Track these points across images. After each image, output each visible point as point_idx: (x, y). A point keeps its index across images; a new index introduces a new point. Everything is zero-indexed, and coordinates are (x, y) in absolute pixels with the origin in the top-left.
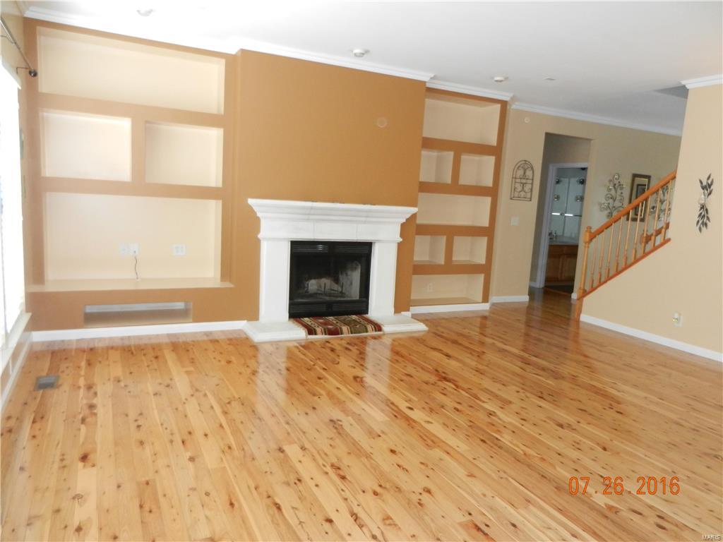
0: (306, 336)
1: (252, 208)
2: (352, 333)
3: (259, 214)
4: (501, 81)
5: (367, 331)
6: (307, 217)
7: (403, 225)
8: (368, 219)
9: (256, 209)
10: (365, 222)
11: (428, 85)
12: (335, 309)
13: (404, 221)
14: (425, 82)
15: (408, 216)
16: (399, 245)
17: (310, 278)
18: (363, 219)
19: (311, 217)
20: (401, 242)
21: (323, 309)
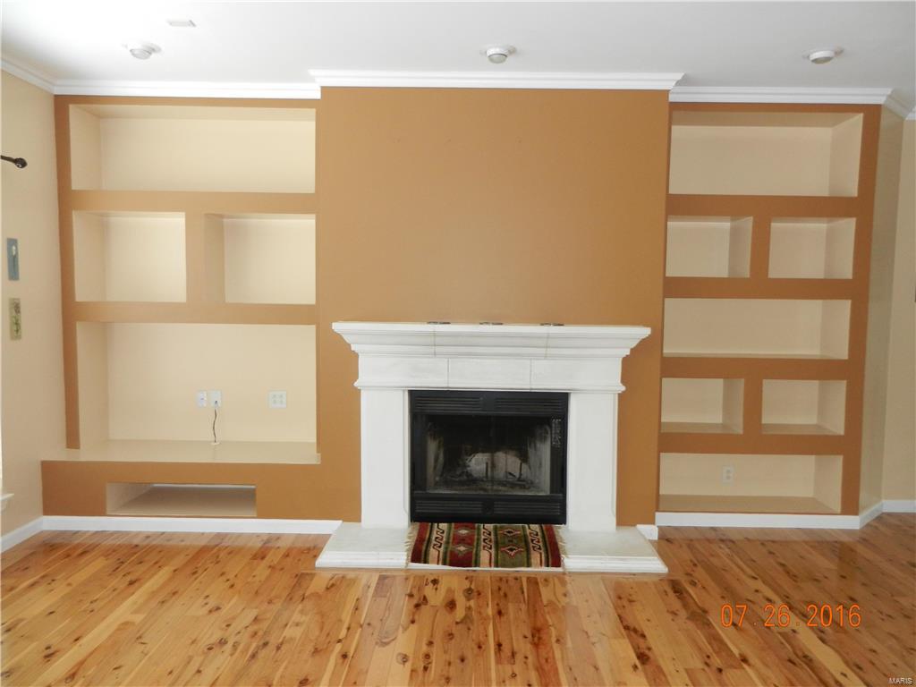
0: (407, 564)
1: (342, 338)
2: (497, 566)
3: (354, 348)
4: (827, 59)
5: (529, 565)
6: (432, 350)
7: (626, 360)
8: (550, 351)
9: (347, 339)
10: (546, 357)
11: (672, 98)
12: (499, 510)
13: (627, 352)
14: (666, 93)
15: (634, 344)
16: (621, 397)
17: (475, 451)
18: (542, 351)
19: (438, 349)
20: (623, 392)
21: (477, 509)
